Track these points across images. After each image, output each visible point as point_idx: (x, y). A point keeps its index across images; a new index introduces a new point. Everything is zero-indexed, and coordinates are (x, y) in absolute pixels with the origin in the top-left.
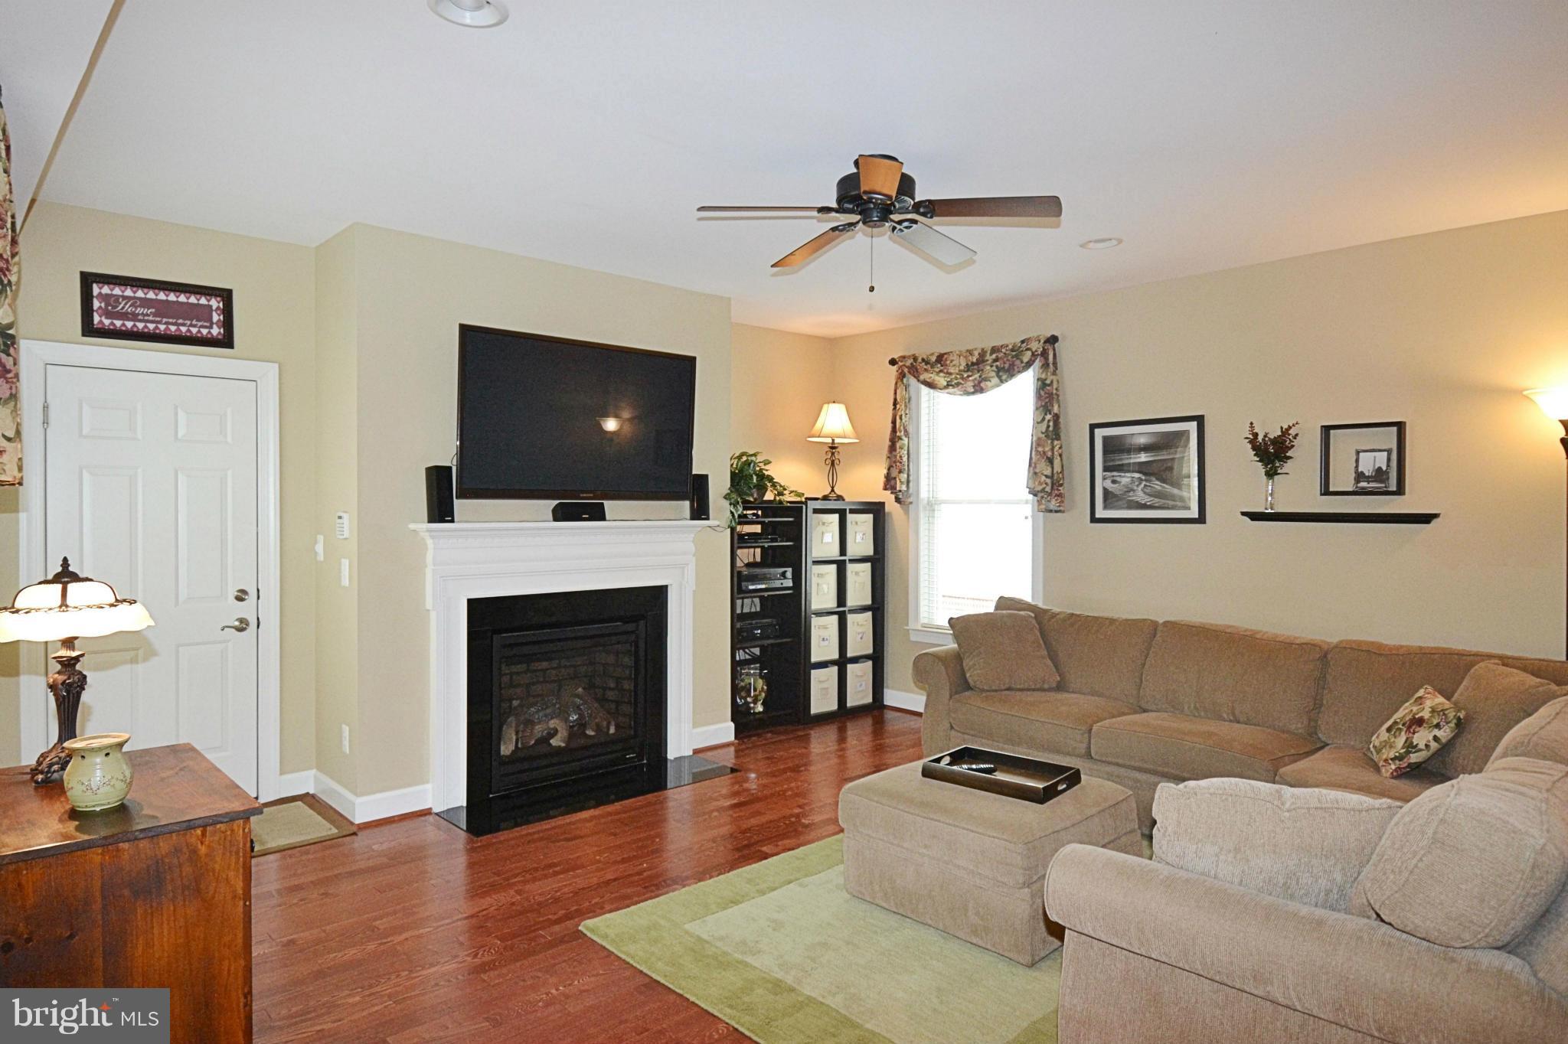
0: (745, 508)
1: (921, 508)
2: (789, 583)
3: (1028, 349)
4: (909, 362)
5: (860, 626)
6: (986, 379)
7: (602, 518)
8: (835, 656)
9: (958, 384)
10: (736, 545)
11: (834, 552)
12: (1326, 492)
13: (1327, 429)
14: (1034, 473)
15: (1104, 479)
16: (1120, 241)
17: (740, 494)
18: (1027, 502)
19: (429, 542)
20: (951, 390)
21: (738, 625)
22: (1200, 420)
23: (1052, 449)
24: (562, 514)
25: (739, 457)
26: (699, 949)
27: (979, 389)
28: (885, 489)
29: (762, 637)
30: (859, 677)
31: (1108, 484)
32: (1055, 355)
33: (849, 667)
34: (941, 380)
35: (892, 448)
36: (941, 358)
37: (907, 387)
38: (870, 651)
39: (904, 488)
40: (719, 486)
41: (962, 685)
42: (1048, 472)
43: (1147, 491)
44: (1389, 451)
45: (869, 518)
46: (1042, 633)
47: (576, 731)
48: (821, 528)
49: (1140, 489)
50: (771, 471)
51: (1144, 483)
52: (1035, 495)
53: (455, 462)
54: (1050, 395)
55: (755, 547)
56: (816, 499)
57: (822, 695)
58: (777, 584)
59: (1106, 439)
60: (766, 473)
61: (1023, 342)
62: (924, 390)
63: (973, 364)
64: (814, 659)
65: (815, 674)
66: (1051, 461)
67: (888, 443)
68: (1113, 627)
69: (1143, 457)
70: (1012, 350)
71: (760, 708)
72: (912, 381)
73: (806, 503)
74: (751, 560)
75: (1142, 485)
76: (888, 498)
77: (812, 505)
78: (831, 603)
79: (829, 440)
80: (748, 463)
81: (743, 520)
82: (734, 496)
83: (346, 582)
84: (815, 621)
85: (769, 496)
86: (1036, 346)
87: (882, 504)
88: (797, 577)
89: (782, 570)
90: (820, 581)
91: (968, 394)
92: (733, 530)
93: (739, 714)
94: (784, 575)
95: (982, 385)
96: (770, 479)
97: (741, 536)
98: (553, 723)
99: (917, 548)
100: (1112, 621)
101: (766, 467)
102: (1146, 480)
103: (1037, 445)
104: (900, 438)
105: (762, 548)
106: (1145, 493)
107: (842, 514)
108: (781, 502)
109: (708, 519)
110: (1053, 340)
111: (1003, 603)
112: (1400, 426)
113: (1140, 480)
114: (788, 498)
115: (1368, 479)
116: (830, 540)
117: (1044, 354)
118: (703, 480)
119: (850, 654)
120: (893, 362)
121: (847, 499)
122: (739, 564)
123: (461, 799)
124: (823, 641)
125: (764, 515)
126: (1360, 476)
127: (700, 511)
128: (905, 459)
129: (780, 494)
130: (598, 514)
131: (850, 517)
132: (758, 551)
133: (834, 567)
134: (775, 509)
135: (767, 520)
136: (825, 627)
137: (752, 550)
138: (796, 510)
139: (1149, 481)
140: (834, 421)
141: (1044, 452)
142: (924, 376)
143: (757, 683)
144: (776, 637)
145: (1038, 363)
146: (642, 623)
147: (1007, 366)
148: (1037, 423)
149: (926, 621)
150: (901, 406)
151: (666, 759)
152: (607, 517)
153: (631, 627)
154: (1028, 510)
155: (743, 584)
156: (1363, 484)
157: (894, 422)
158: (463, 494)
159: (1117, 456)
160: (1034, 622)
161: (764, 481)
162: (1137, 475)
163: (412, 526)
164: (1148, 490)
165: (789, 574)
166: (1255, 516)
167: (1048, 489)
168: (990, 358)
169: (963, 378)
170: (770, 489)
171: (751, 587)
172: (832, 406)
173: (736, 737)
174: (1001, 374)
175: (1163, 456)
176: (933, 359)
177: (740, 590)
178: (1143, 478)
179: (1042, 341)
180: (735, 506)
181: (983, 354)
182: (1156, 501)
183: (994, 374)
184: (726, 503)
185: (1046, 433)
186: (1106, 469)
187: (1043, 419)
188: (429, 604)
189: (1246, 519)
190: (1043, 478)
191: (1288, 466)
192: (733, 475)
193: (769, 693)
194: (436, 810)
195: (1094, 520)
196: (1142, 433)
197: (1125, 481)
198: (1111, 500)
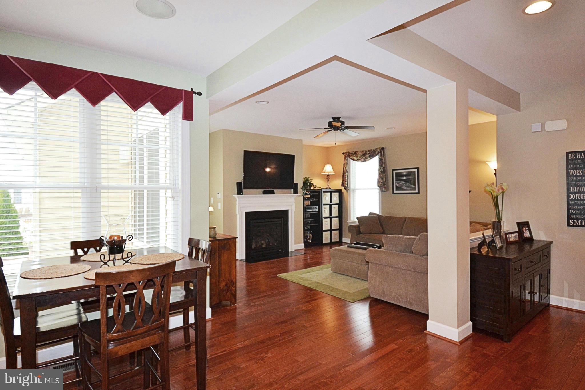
0: (306, 191)
1: (351, 191)
2: (317, 210)
3: (377, 151)
4: (347, 154)
5: (336, 221)
6: (367, 158)
7: (274, 193)
8: (329, 228)
9: (360, 159)
10: (304, 200)
11: (329, 202)
14: (379, 182)
15: (396, 183)
16: (395, 128)
17: (305, 188)
18: (377, 189)
19: (237, 199)
20: (358, 161)
21: (305, 220)
22: (418, 169)
23: (383, 176)
24: (264, 193)
25: (305, 179)
26: (302, 278)
27: (365, 161)
28: (342, 186)
29: (311, 223)
30: (336, 234)
32: (384, 153)
33: (333, 232)
34: (356, 158)
35: (344, 176)
36: (356, 153)
37: (347, 160)
38: (338, 228)
39: (347, 186)
40: (300, 185)
41: (359, 233)
42: (382, 181)
45: (338, 193)
46: (379, 221)
47: (268, 244)
48: (325, 196)
49: (404, 185)
50: (312, 182)
52: (379, 187)
53: (242, 181)
54: (383, 163)
55: (309, 201)
56: (324, 189)
57: (326, 238)
58: (314, 210)
59: (396, 173)
60: (311, 182)
61: (376, 149)
62: (352, 161)
63: (364, 154)
64: (324, 229)
65: (324, 233)
66: (383, 179)
67: (342, 174)
68: (396, 219)
69: (405, 178)
70: (373, 151)
71: (310, 241)
72: (349, 158)
73: (321, 190)
74: (308, 204)
76: (342, 188)
77: (323, 190)
78: (328, 215)
79: (327, 174)
80: (307, 180)
81: (306, 194)
82: (304, 188)
83: (219, 208)
84: (324, 220)
85: (312, 188)
87: (341, 190)
88: (319, 209)
89: (315, 207)
90: (325, 209)
91: (362, 162)
92: (304, 197)
93: (305, 242)
94: (316, 208)
95: (366, 160)
96: (312, 184)
97: (305, 198)
98: (262, 242)
99: (350, 201)
100: (396, 217)
101: (312, 181)
102: (406, 183)
103: (379, 174)
104: (345, 173)
105: (310, 201)
106: (406, 186)
107: (331, 192)
108: (315, 190)
109: (298, 194)
110: (383, 149)
111: (370, 214)
113: (404, 183)
114: (317, 188)
116: (328, 199)
117: (381, 152)
118: (297, 184)
119: (333, 228)
120: (343, 153)
121: (332, 189)
122: (305, 205)
123: (244, 257)
124: (326, 225)
125: (311, 193)
127: (296, 192)
128: (347, 178)
129: (315, 187)
130: (273, 193)
131: (333, 193)
132: (309, 202)
133: (329, 206)
134: (314, 191)
135: (312, 194)
136: (327, 221)
137: (308, 202)
138: (319, 192)
140: (328, 169)
141: (381, 177)
142: (351, 157)
143: (309, 235)
144: (314, 223)
145: (379, 154)
146: (283, 219)
147: (372, 155)
148: (380, 169)
149: (353, 220)
150: (346, 165)
151: (288, 251)
152: (275, 193)
153: (280, 219)
154: (378, 191)
155: (306, 210)
157: (344, 169)
158: (244, 188)
159: (399, 177)
160: (378, 218)
161: (311, 184)
162: (403, 182)
163: (234, 195)
165: (317, 208)
167: (382, 186)
168: (368, 153)
169: (361, 158)
170: (312, 186)
171: (308, 211)
172: (328, 165)
173: (305, 247)
174: (370, 157)
175: (410, 177)
176: (354, 153)
177: (306, 211)
179: (380, 149)
180: (304, 191)
181: (366, 152)
182: (409, 188)
183: (368, 157)
184: (302, 190)
185: (382, 172)
186: (396, 181)
187: (381, 169)
188: (237, 213)
190: (381, 183)
192: (304, 183)
193: (312, 237)
194: (239, 259)
195: (394, 193)
196: (404, 172)
197: (401, 183)
198: (398, 188)
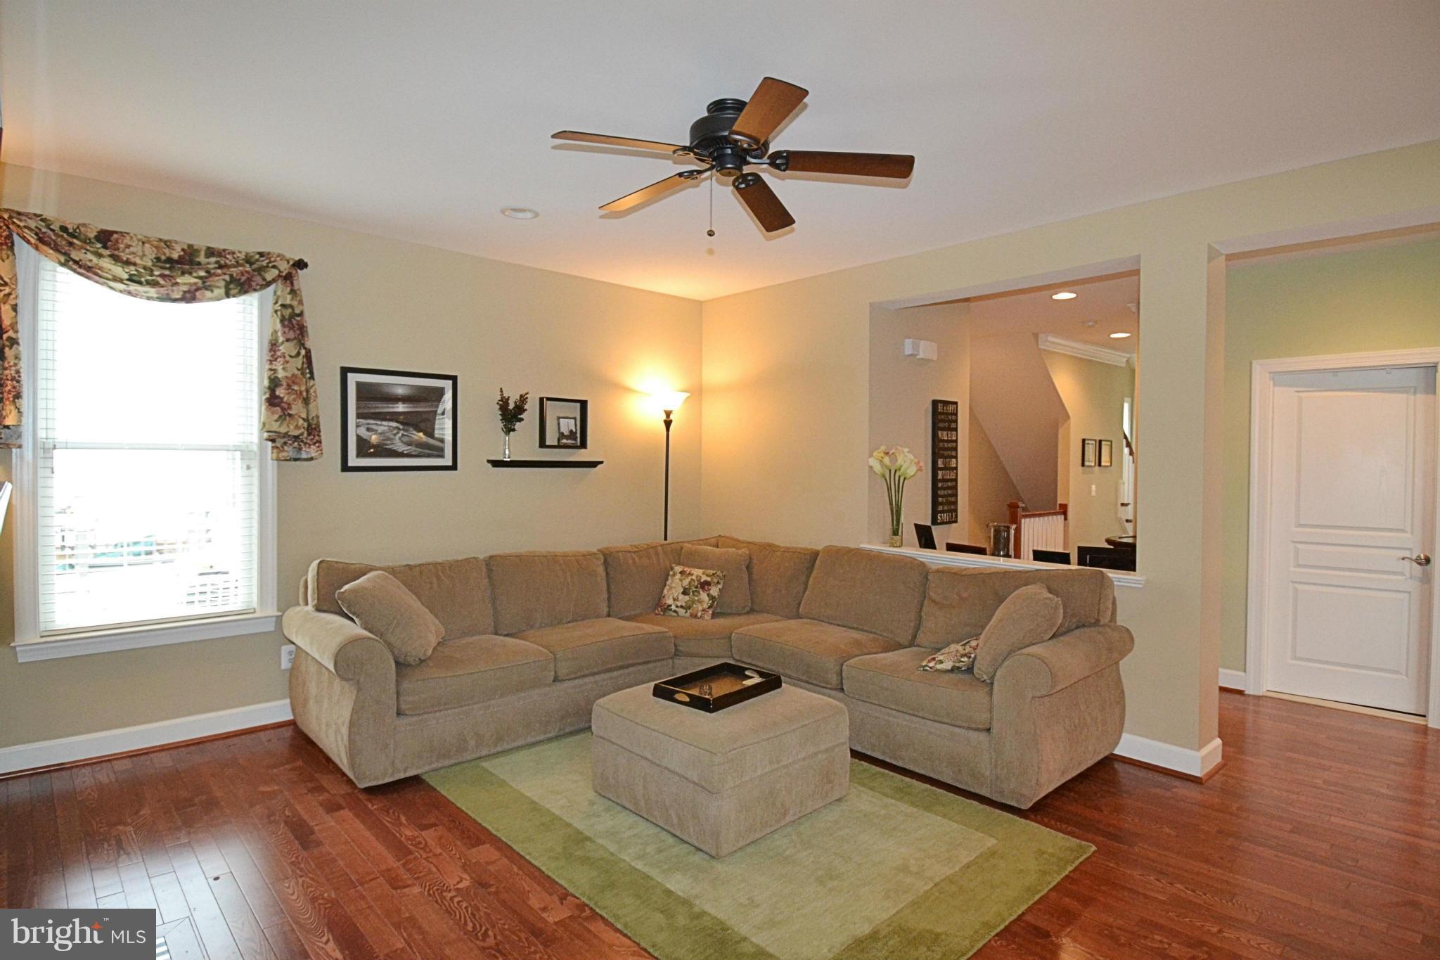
3: (273, 266)
6: (201, 287)
9: (152, 283)
12: (542, 444)
13: (541, 400)
15: (358, 426)
22: (453, 379)
23: (308, 389)
27: (190, 297)
31: (363, 432)
34: (112, 269)
36: (105, 237)
43: (403, 439)
44: (575, 419)
49: (397, 437)
51: (402, 432)
52: (271, 441)
59: (359, 385)
61: (261, 255)
63: (173, 260)
66: (306, 402)
69: (401, 408)
70: (244, 261)
75: (400, 435)
86: (284, 267)
91: (169, 299)
95: (198, 294)
102: (403, 430)
103: (290, 382)
106: (402, 442)
110: (301, 265)
112: (584, 404)
113: (398, 429)
115: (567, 437)
117: (288, 277)
126: (562, 436)
139: (407, 431)
142: (73, 254)
147: (244, 279)
156: (564, 441)
159: (372, 404)
162: (394, 424)
164: (405, 439)
166: (496, 464)
167: (305, 434)
168: (208, 261)
169: (155, 275)
174: (232, 286)
175: (421, 408)
176: (88, 233)
178: (401, 427)
179: (291, 263)
181: (190, 251)
182: (412, 450)
183: (222, 284)
185: (302, 369)
186: (359, 416)
187: (298, 354)
189: (490, 465)
191: (518, 425)
195: (347, 468)
196: (400, 385)
197: (380, 429)
198: (364, 448)
